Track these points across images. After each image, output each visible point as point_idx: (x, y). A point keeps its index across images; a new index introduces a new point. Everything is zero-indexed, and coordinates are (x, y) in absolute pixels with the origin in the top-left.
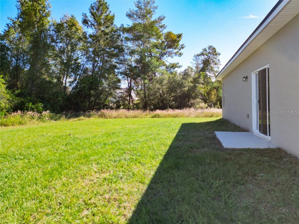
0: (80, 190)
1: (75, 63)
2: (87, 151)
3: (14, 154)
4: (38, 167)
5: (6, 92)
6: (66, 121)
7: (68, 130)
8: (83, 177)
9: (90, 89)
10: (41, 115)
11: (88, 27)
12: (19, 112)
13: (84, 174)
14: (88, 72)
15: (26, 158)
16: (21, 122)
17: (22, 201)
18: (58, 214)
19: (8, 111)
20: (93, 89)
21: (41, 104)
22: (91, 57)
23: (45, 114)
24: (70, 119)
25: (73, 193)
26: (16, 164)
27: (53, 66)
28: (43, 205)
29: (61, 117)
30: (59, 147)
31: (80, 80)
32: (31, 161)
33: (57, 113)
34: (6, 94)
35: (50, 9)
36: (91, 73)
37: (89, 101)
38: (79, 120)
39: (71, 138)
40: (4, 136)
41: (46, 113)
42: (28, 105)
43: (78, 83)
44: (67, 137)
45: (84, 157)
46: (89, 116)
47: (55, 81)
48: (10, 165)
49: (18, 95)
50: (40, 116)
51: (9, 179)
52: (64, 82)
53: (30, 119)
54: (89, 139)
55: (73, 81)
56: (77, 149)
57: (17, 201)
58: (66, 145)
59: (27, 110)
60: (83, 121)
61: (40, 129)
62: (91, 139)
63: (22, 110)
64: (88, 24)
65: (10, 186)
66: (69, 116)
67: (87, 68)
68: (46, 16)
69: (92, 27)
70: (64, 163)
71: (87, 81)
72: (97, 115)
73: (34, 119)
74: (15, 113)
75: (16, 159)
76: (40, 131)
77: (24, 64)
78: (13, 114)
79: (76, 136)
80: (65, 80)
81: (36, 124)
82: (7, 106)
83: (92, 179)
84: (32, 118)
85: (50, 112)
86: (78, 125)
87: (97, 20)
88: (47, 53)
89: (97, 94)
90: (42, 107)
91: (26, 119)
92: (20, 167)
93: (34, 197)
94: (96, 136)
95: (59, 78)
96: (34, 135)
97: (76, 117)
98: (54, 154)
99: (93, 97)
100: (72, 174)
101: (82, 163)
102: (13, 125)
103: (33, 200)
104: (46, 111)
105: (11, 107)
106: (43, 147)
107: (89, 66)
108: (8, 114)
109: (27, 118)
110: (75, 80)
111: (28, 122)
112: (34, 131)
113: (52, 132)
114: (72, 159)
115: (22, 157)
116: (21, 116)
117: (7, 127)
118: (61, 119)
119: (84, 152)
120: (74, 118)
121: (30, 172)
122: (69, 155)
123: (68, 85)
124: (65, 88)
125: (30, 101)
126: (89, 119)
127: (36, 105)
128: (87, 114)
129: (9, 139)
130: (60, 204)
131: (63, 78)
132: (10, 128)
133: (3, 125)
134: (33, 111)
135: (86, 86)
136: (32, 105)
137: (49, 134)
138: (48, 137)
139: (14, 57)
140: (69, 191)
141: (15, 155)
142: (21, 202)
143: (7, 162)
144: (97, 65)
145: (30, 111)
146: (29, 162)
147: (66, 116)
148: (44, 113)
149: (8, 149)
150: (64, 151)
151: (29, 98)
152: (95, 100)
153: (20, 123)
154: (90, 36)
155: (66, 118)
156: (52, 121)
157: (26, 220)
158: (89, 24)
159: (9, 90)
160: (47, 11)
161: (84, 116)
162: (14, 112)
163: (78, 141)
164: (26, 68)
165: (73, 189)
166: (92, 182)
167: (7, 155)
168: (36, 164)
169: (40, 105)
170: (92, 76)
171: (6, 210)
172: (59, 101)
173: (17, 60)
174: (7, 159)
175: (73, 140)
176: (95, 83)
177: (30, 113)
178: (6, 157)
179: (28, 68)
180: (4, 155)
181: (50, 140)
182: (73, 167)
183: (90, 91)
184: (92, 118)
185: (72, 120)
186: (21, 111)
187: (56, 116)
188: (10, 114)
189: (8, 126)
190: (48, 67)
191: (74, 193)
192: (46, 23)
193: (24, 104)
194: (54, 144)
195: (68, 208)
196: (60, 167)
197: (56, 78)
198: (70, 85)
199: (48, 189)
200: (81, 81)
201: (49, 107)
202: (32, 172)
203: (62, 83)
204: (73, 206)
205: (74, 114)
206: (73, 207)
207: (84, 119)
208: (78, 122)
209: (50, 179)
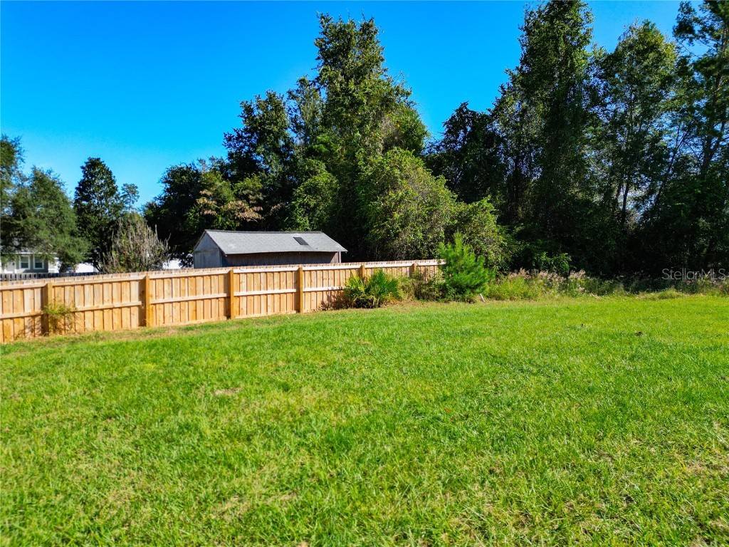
0: (681, 483)
1: (653, 148)
2: (691, 384)
3: (519, 360)
4: (569, 397)
5: (497, 230)
6: (626, 297)
7: (633, 320)
8: (685, 450)
9: (696, 213)
10: (567, 281)
11: (691, 39)
12: (523, 271)
13: (688, 444)
14: (689, 166)
15: (542, 373)
16: (527, 293)
17: (544, 464)
18: (625, 521)
19: (501, 270)
20: (706, 215)
21: (566, 256)
22: (700, 124)
23: (576, 279)
24: (638, 294)
25: (659, 483)
26: (524, 381)
27: (593, 164)
28: (588, 489)
29: (615, 287)
30: (613, 361)
31: (665, 192)
32: (554, 382)
33: (604, 278)
34: (498, 233)
35: (589, 26)
36: (696, 171)
37: (692, 248)
38: (662, 297)
39: (643, 344)
40: (497, 321)
41: (578, 276)
42: (540, 256)
43: (657, 200)
44: (631, 339)
45: (685, 399)
46: (693, 290)
47: (597, 198)
48: (513, 382)
49: (519, 236)
50: (564, 282)
51: (513, 409)
52: (621, 200)
53: (544, 289)
54: (698, 352)
55: (645, 196)
56: (661, 374)
57: (534, 460)
58: (632, 358)
59: (538, 267)
60: (675, 302)
61: (567, 313)
62: (702, 354)
63: (528, 267)
64: (692, 31)
65: (516, 425)
66: (634, 285)
67: (686, 158)
68: (580, 45)
69: (704, 37)
70: (631, 402)
71: (687, 192)
72: (717, 286)
73: (551, 288)
74: (515, 275)
75: (522, 370)
76: (567, 318)
77: (530, 168)
78: (511, 276)
79: (659, 339)
80: (622, 194)
81: (557, 300)
82: (500, 259)
83: (715, 463)
84: (549, 285)
85: (587, 274)
86: (660, 312)
87: (723, 11)
88: (581, 134)
89: (717, 227)
90: (569, 263)
91: (536, 288)
92: (532, 389)
93: (567, 463)
94: (716, 347)
95: (607, 192)
96: (555, 325)
97: (653, 290)
98: (604, 376)
99: (704, 237)
100: (654, 435)
101: (679, 414)
102: (511, 299)
103: (564, 468)
104: (577, 271)
105: (507, 261)
106: (577, 354)
107: (693, 150)
108: (502, 276)
109: (539, 285)
110: (651, 192)
111: (540, 294)
112: (554, 316)
113: (595, 322)
114: (650, 397)
115: (535, 370)
116: (526, 280)
117: (500, 301)
118: (615, 291)
119: (685, 386)
120: (648, 292)
121: (554, 406)
122: (641, 386)
123: (630, 206)
124: (624, 214)
125: (543, 248)
126: (693, 296)
127: (555, 258)
128: (686, 284)
129: (508, 328)
130: (629, 499)
131: (619, 191)
132: (507, 304)
133: (494, 296)
134: (550, 271)
135: (682, 206)
136: (548, 256)
137: (587, 326)
138: (586, 333)
139: (511, 155)
140: (650, 477)
141: (521, 363)
142: (540, 465)
143: (508, 375)
144: (717, 145)
145: (544, 270)
146: (549, 382)
147: (628, 286)
148: (573, 276)
149: (508, 348)
150: (628, 373)
151: (540, 241)
152: (711, 246)
153: (525, 296)
154: (699, 66)
155: (628, 290)
156: (591, 295)
157: (555, 507)
158: (697, 32)
159: (502, 225)
160: (582, 32)
161: (677, 289)
162: (513, 271)
163: (665, 355)
164: (535, 175)
165: (660, 474)
166: (716, 473)
167: (505, 358)
168: (564, 392)
169: (565, 258)
170: (701, 177)
171: (515, 472)
172: (607, 247)
173: (516, 161)
174: (507, 368)
175: (650, 347)
176: (712, 195)
177: (544, 274)
178: (505, 364)
179: (539, 174)
180: (500, 357)
181: (592, 340)
182: (654, 418)
183: (697, 221)
184: (701, 294)
185: (642, 296)
186: (526, 270)
187: (601, 284)
188: (506, 275)
189: (503, 300)
190: (583, 167)
191: (663, 486)
192: (579, 62)
193: (532, 255)
194: (602, 351)
195: (651, 517)
196: (621, 410)
197: (600, 192)
198: (637, 207)
199: (595, 453)
200: (668, 195)
201: (584, 261)
202: (557, 404)
203: (615, 202)
204: (662, 515)
205: (647, 282)
206: (663, 519)
207: (678, 296)
208: (659, 301)
209: (598, 433)
